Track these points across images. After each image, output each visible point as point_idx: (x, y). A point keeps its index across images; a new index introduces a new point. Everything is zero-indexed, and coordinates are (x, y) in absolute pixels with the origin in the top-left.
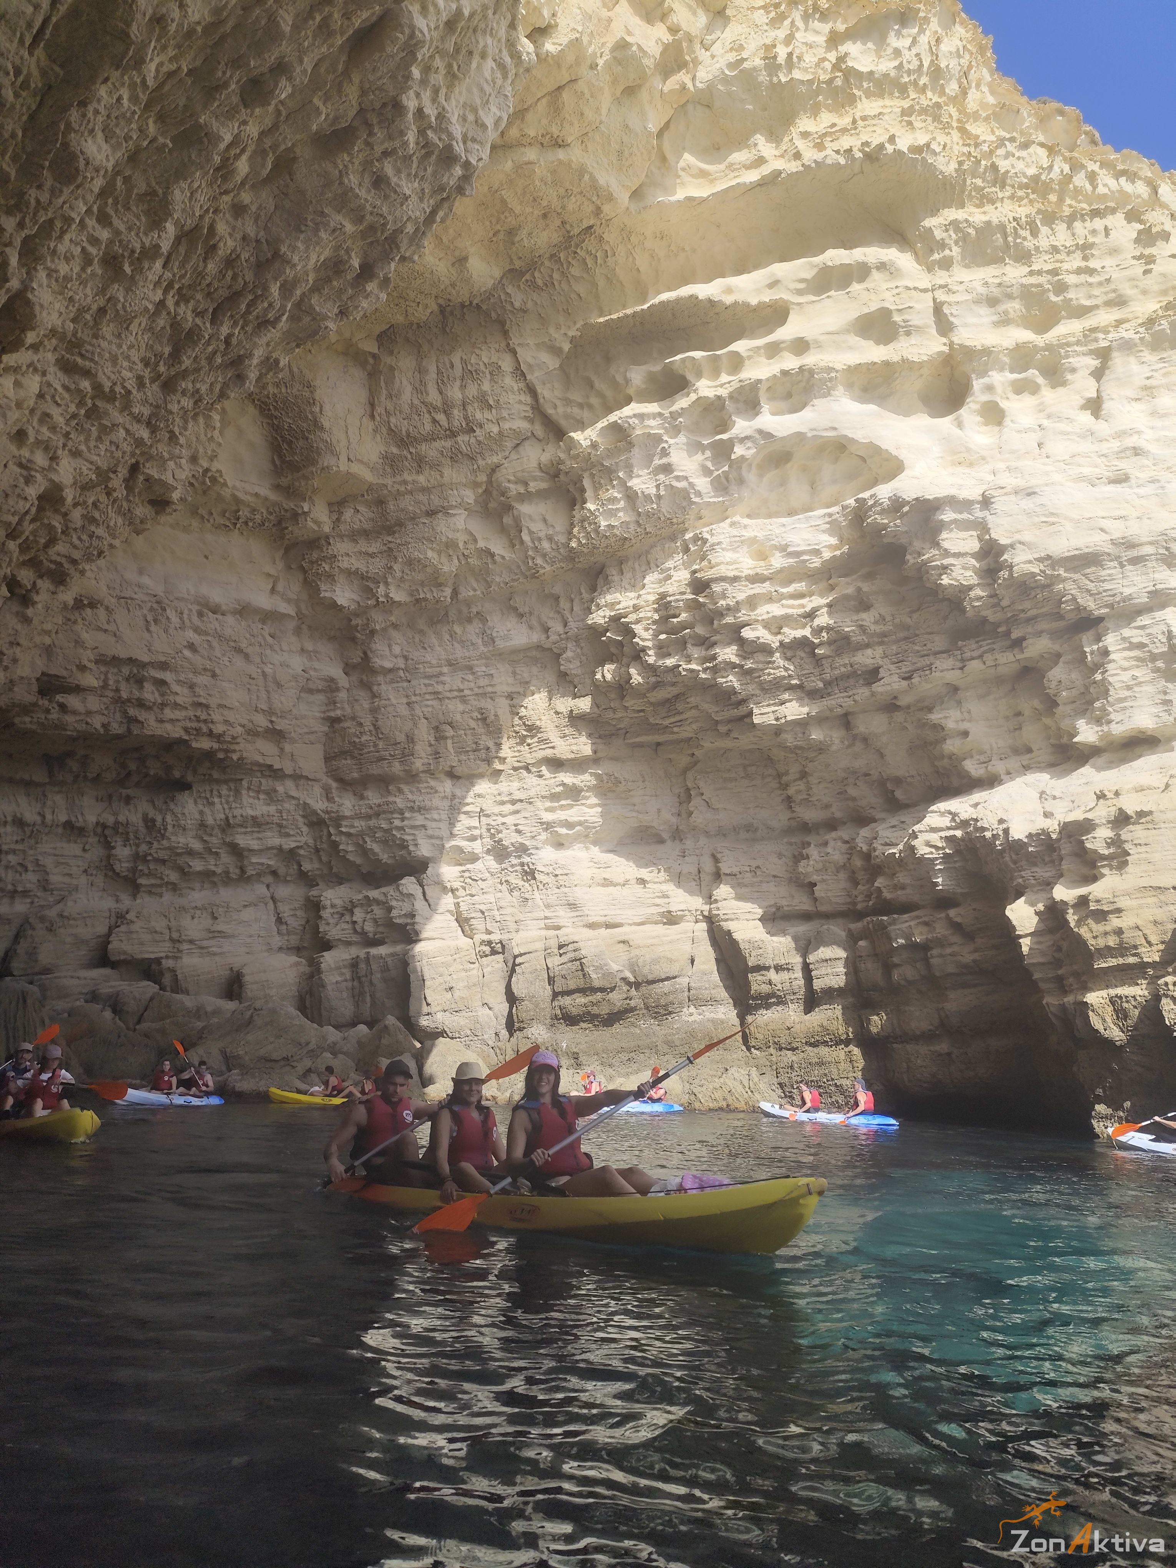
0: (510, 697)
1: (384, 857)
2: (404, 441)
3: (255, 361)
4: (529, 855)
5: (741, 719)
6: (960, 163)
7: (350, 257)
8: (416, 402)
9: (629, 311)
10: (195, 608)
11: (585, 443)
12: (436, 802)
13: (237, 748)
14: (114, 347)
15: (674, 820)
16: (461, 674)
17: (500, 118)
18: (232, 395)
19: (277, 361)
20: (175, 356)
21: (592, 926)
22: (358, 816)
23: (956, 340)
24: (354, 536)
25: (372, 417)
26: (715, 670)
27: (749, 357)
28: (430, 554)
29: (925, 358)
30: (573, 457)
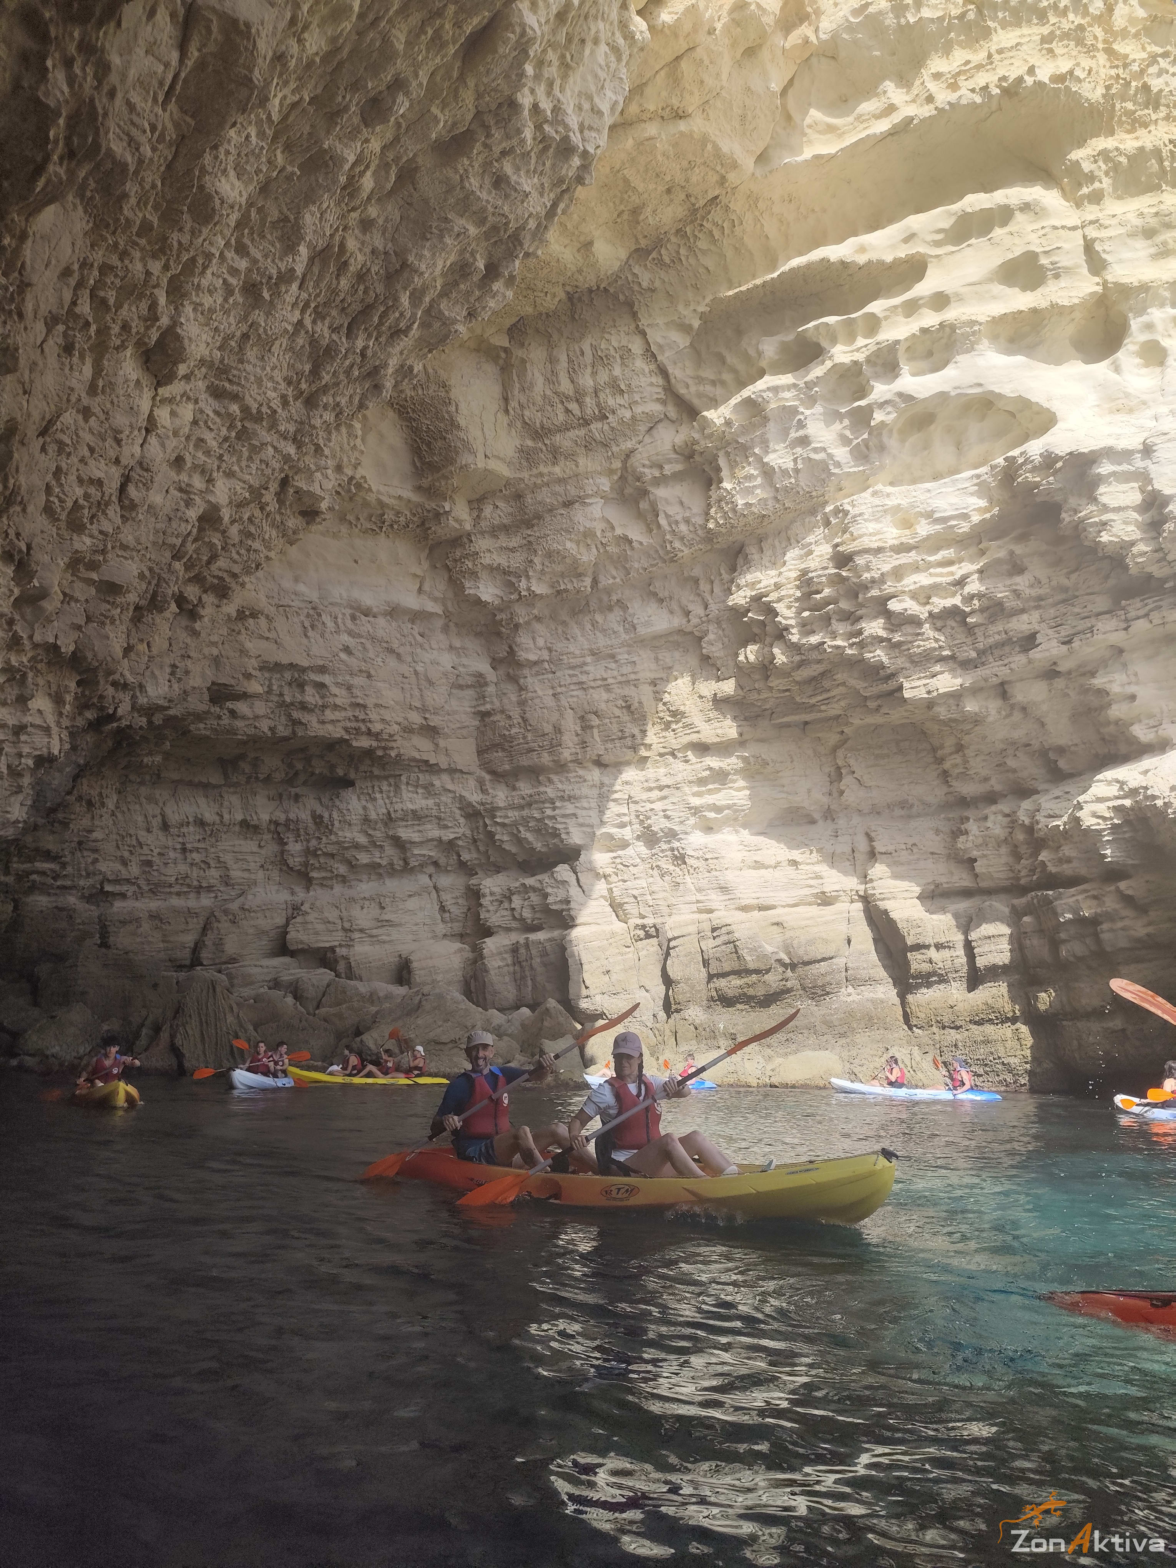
0: (654, 683)
1: (538, 846)
2: (539, 433)
3: (390, 371)
4: (679, 840)
5: (891, 693)
6: (1108, 88)
7: (475, 260)
8: (549, 393)
9: (758, 281)
10: (348, 612)
11: (719, 421)
12: (585, 790)
13: (394, 744)
14: (258, 370)
15: (825, 800)
16: (604, 663)
17: (616, 102)
18: (371, 405)
19: (411, 368)
20: (315, 372)
21: (745, 909)
22: (512, 807)
23: (1110, 278)
24: (494, 532)
25: (507, 411)
26: (862, 645)
27: (886, 318)
28: (569, 545)
29: (1077, 301)
30: (708, 436)
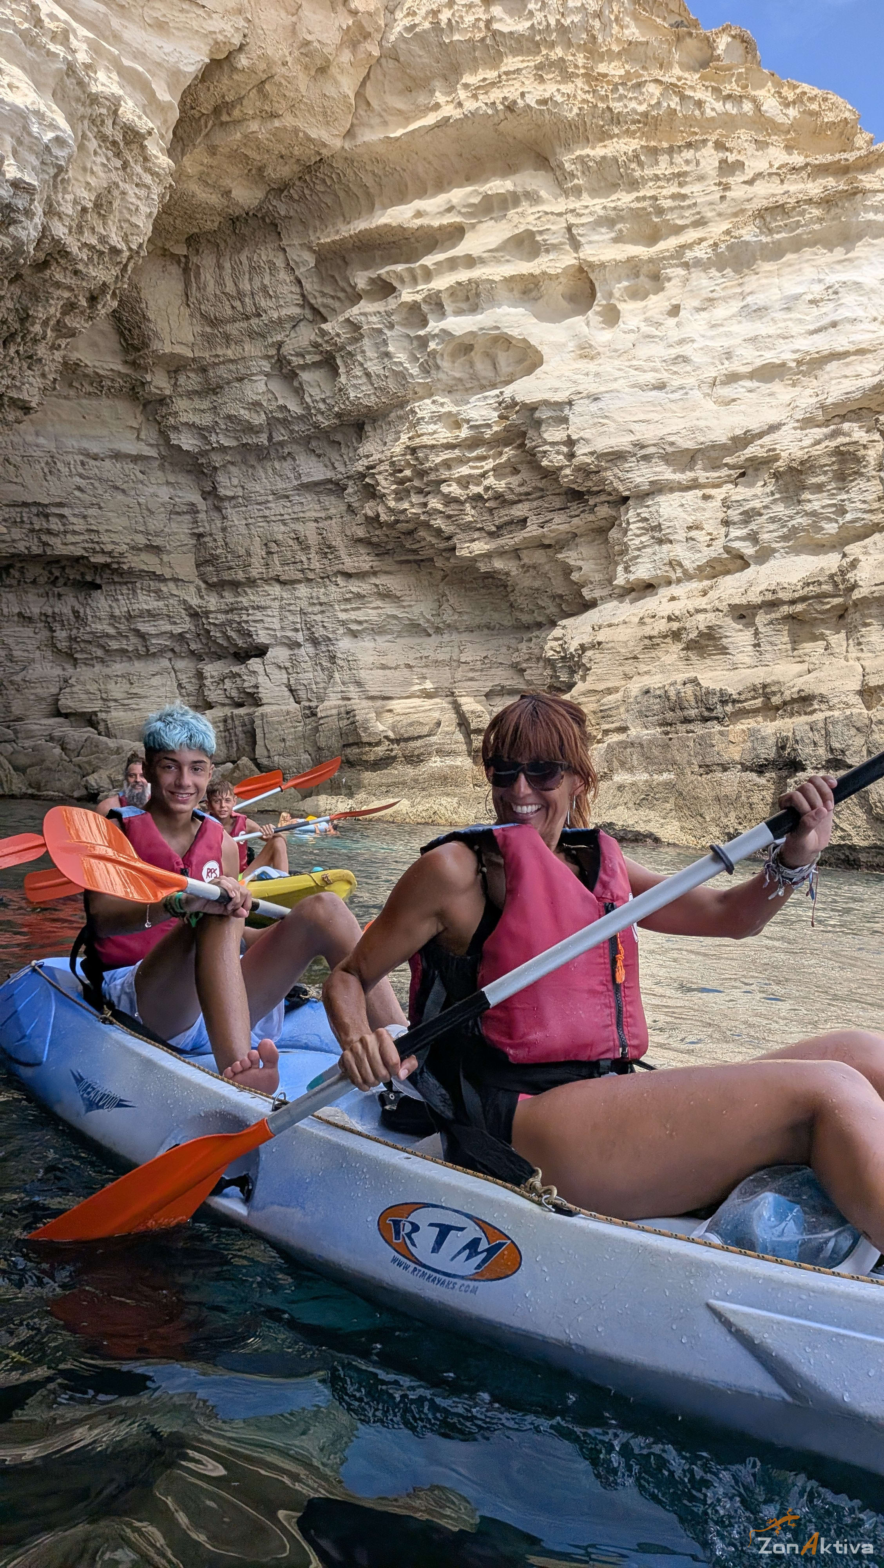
0: (316, 521)
1: (240, 643)
2: (213, 322)
4: (332, 645)
5: (452, 550)
6: (580, 109)
8: (218, 292)
10: (79, 458)
11: (332, 332)
12: (270, 602)
13: (125, 560)
15: (434, 619)
16: (283, 502)
21: (372, 698)
22: (219, 611)
23: (581, 255)
24: (191, 394)
25: (188, 305)
26: (429, 514)
27: (437, 269)
29: (559, 271)
30: (327, 342)
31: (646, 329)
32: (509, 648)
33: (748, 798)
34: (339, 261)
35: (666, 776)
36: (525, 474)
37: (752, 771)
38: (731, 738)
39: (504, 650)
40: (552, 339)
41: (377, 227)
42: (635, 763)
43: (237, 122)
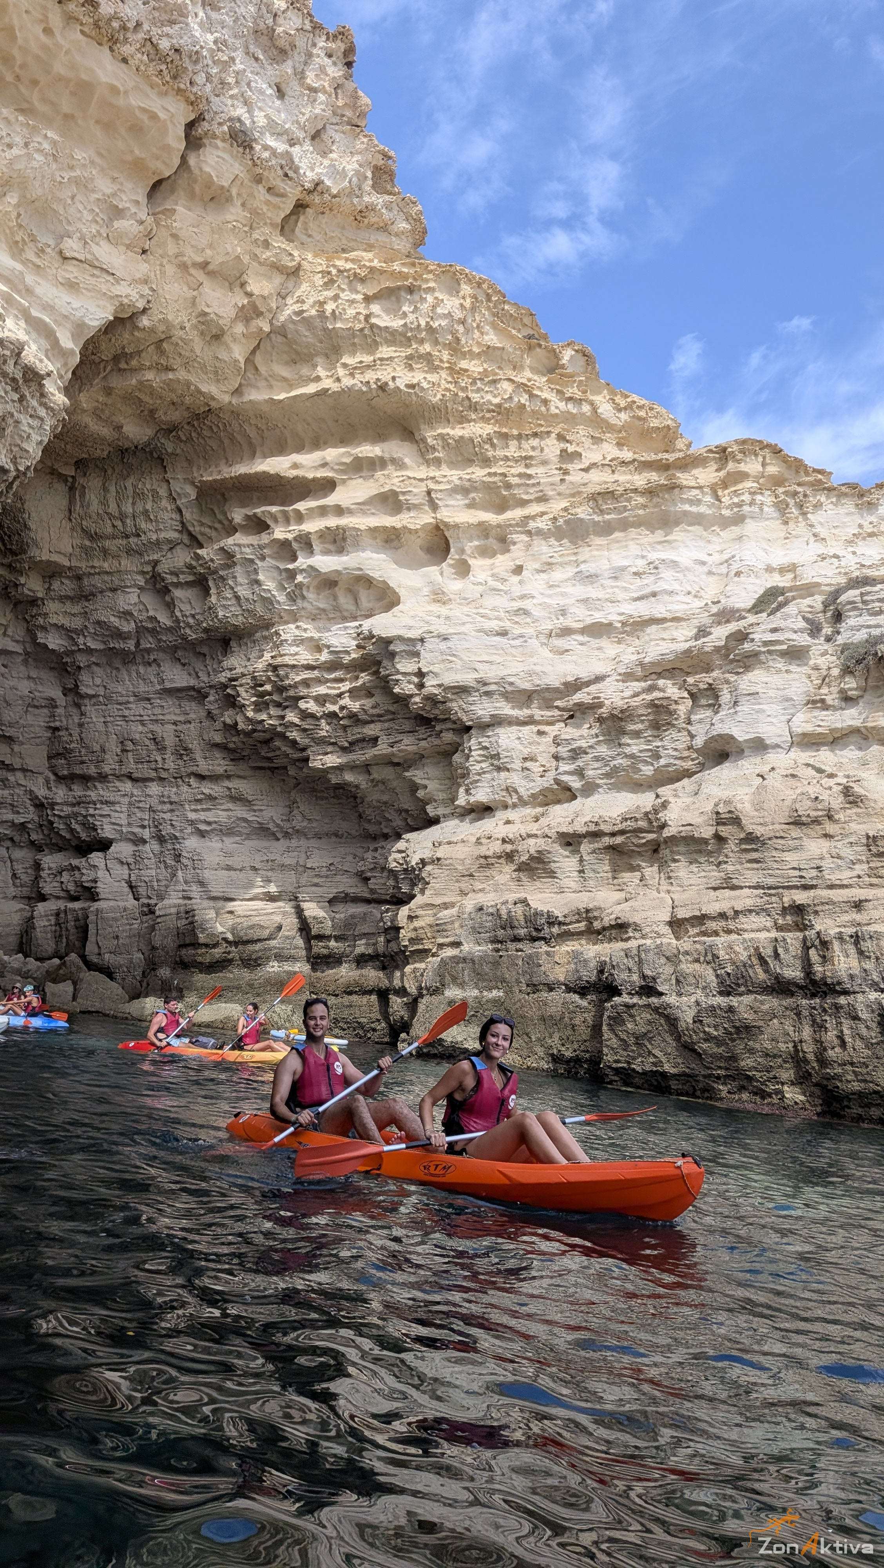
0: (175, 724)
1: (84, 836)
2: (94, 537)
4: (178, 843)
5: (306, 761)
6: (443, 395)
8: (101, 512)
11: (207, 558)
12: (119, 798)
15: (284, 823)
16: (143, 704)
21: (214, 899)
22: (66, 804)
23: (439, 516)
24: (63, 599)
25: (70, 519)
26: (286, 726)
27: (308, 515)
28: (112, 618)
29: (418, 527)
30: (201, 565)
31: (492, 583)
32: (355, 856)
33: (571, 1019)
34: (219, 497)
35: (495, 993)
36: (378, 698)
37: (575, 992)
38: (557, 959)
39: (350, 858)
40: (409, 583)
41: (256, 473)
42: (467, 979)
43: (133, 370)
